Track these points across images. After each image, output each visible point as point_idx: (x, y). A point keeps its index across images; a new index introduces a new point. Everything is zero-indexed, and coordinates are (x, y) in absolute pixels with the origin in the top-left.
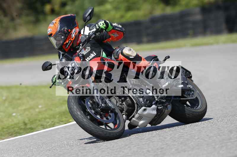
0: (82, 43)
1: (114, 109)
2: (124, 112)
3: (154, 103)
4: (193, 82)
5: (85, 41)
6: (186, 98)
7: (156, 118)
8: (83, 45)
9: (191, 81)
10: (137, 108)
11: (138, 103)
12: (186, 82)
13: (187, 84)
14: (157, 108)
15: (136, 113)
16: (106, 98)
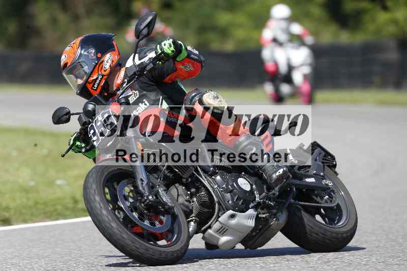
0: (128, 78)
1: (171, 208)
2: (193, 217)
3: (252, 205)
4: (338, 176)
5: (133, 75)
6: (318, 203)
7: (254, 234)
8: (129, 82)
9: (334, 174)
10: (219, 211)
11: (221, 202)
12: (322, 174)
13: (323, 178)
14: (257, 215)
15: (216, 221)
16: (159, 186)
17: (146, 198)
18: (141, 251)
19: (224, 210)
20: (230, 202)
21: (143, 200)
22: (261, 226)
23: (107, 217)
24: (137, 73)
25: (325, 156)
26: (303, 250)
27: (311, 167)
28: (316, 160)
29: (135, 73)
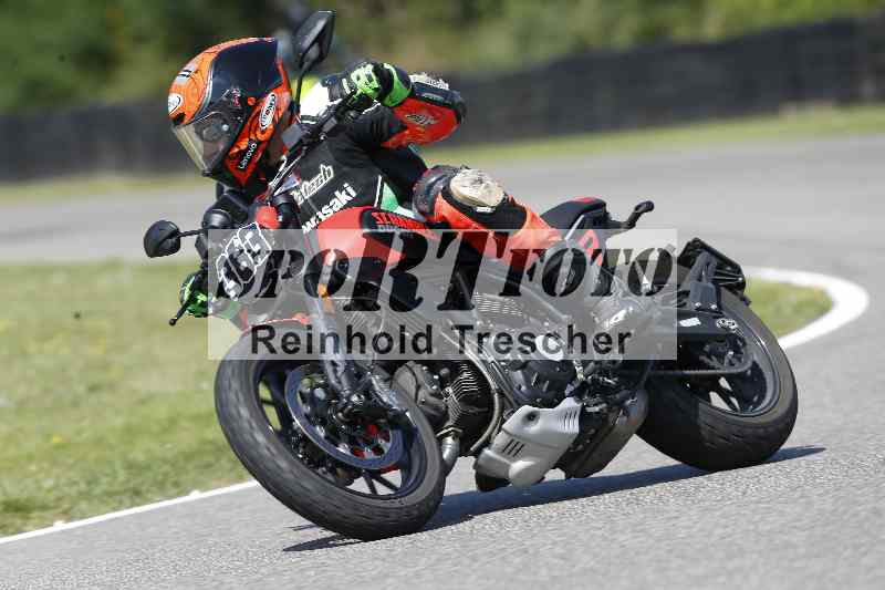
1: (401, 415)
2: (449, 426)
3: (569, 389)
4: (750, 306)
5: (298, 144)
6: (713, 368)
7: (580, 447)
8: (290, 160)
9: (742, 303)
10: (502, 409)
11: (504, 389)
12: (714, 307)
13: (719, 314)
14: (583, 408)
15: (499, 431)
16: (372, 371)
17: (345, 401)
18: (343, 512)
19: (512, 406)
20: (523, 388)
21: (340, 406)
22: (593, 431)
23: (268, 449)
24: (305, 142)
25: (719, 267)
26: (688, 468)
27: (691, 295)
28: (700, 279)
29: (301, 141)
